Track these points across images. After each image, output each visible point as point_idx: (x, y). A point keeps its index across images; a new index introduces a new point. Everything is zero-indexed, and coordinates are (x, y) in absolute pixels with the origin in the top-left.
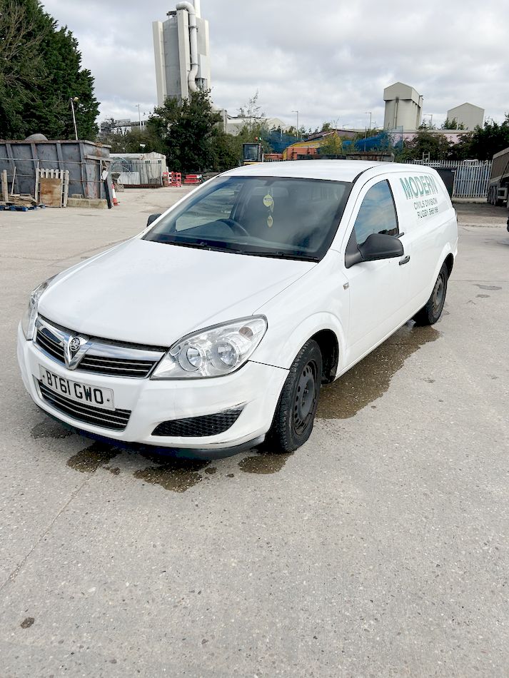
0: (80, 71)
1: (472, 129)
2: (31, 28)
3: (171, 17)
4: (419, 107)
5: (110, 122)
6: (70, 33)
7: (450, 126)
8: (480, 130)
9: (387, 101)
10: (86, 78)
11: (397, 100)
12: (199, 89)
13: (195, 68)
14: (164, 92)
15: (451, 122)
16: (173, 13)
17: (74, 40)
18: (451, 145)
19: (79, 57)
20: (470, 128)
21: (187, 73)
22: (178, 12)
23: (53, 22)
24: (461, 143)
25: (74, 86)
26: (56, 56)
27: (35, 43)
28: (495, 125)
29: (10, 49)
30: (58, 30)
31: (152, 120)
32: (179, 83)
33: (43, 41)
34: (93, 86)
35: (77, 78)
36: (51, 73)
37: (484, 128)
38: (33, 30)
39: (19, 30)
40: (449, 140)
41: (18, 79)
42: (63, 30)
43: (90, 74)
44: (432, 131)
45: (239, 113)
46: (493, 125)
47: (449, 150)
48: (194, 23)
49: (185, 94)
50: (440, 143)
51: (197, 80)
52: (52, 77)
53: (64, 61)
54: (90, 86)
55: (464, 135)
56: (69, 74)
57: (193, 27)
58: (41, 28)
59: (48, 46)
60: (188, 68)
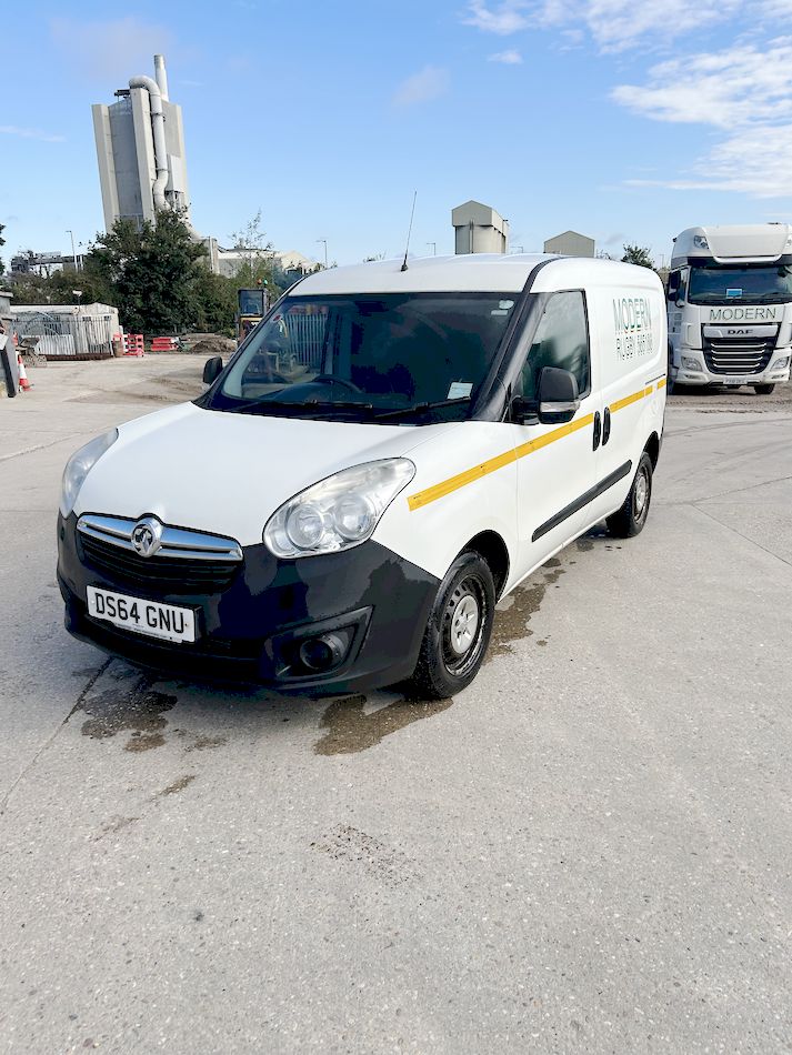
3: (121, 98)
4: (504, 237)
5: (26, 257)
9: (458, 228)
11: (472, 226)
12: (168, 206)
13: (165, 175)
14: (115, 211)
16: (125, 93)
21: (151, 183)
22: (132, 91)
31: (95, 254)
32: (138, 198)
48: (159, 108)
49: (150, 216)
51: (167, 193)
57: (157, 114)
60: (152, 175)
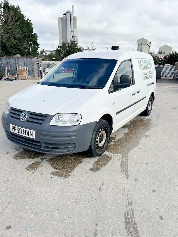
0: (33, 33)
1: (168, 54)
2: (16, 19)
3: (64, 15)
4: (149, 46)
5: (43, 51)
6: (30, 21)
7: (160, 53)
8: (170, 54)
9: (138, 44)
10: (35, 36)
11: (142, 44)
12: (74, 40)
13: (72, 33)
14: (62, 41)
15: (160, 51)
17: (31, 23)
18: (161, 59)
19: (33, 28)
20: (167, 53)
21: (70, 34)
22: (67, 14)
23: (24, 17)
24: (164, 59)
25: (31, 38)
26: (25, 28)
27: (18, 23)
28: (176, 52)
29: (9, 26)
30: (26, 19)
31: (57, 50)
32: (67, 38)
33: (20, 23)
34: (37, 39)
35: (32, 36)
36: (23, 34)
37: (172, 53)
38: (17, 19)
39: (12, 19)
40: (160, 58)
41: (11, 36)
42: (28, 20)
43: (36, 34)
44: (154, 55)
45: (87, 48)
46: (175, 53)
47: (160, 61)
48: (72, 18)
49: (69, 41)
50: (157, 59)
51: (73, 37)
52: (23, 35)
53: (27, 30)
54: (36, 39)
55: (165, 56)
56: (29, 34)
57: (72, 19)
58: (20, 18)
59: (22, 25)
60: (70, 32)
